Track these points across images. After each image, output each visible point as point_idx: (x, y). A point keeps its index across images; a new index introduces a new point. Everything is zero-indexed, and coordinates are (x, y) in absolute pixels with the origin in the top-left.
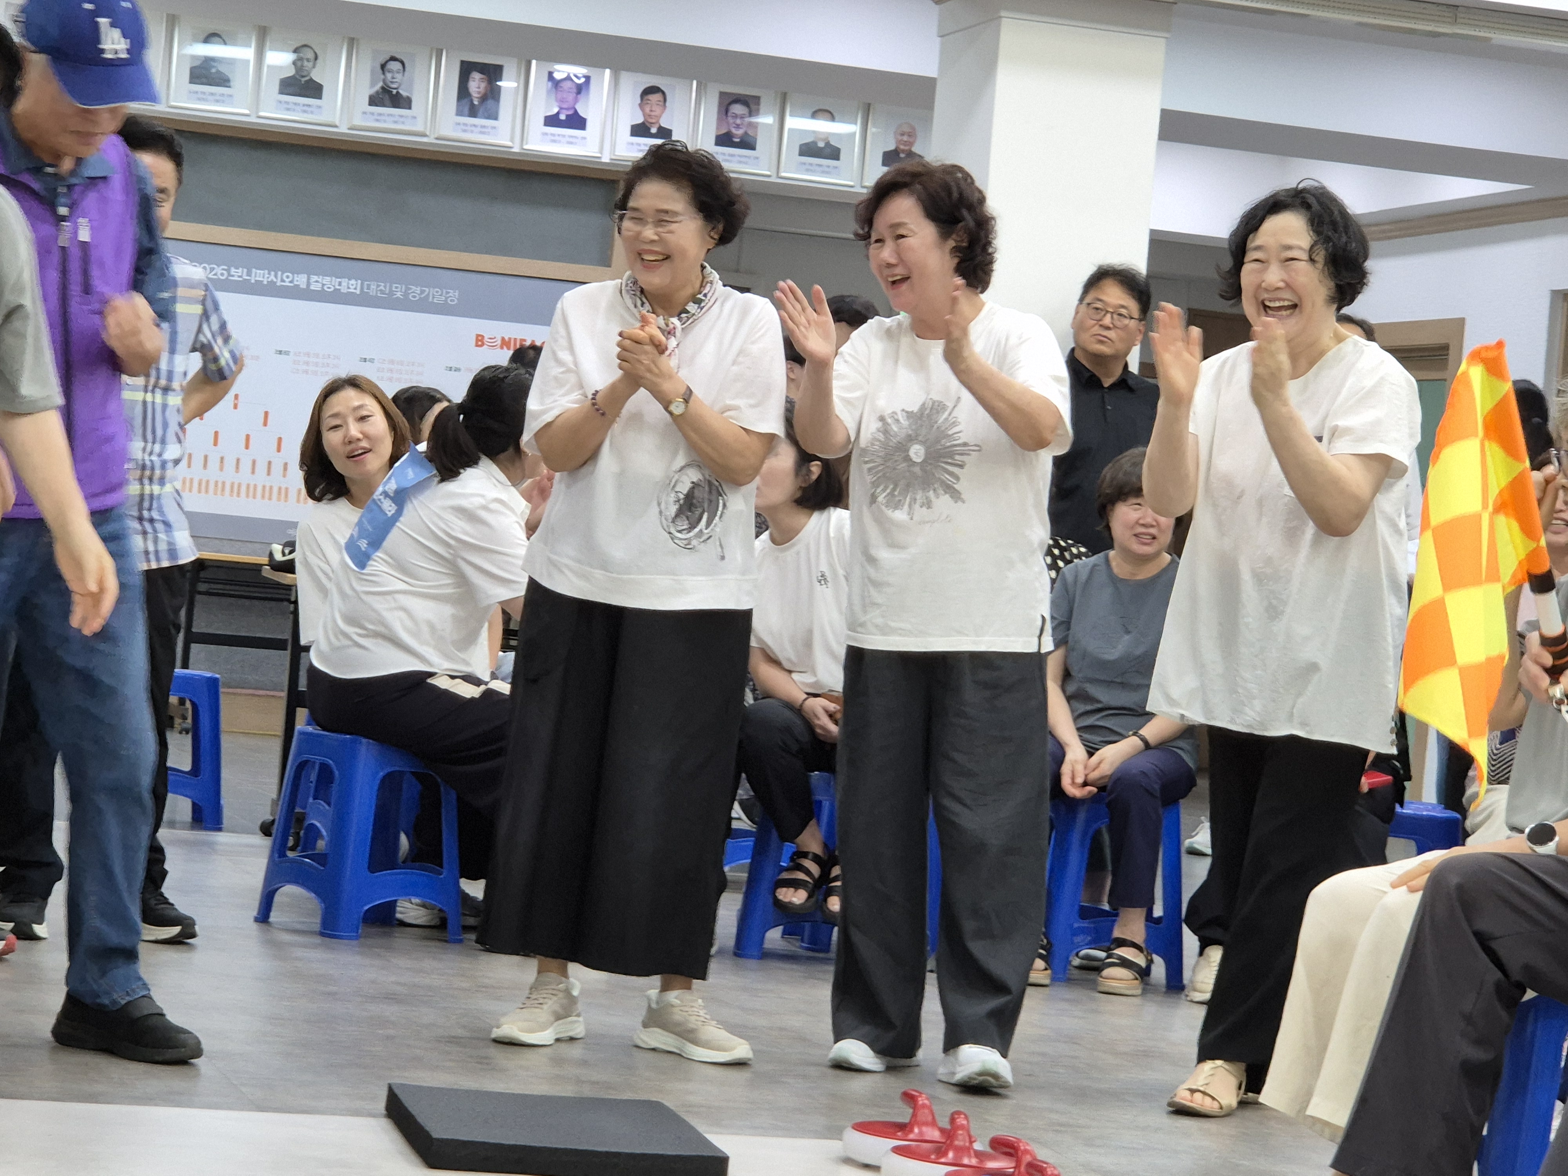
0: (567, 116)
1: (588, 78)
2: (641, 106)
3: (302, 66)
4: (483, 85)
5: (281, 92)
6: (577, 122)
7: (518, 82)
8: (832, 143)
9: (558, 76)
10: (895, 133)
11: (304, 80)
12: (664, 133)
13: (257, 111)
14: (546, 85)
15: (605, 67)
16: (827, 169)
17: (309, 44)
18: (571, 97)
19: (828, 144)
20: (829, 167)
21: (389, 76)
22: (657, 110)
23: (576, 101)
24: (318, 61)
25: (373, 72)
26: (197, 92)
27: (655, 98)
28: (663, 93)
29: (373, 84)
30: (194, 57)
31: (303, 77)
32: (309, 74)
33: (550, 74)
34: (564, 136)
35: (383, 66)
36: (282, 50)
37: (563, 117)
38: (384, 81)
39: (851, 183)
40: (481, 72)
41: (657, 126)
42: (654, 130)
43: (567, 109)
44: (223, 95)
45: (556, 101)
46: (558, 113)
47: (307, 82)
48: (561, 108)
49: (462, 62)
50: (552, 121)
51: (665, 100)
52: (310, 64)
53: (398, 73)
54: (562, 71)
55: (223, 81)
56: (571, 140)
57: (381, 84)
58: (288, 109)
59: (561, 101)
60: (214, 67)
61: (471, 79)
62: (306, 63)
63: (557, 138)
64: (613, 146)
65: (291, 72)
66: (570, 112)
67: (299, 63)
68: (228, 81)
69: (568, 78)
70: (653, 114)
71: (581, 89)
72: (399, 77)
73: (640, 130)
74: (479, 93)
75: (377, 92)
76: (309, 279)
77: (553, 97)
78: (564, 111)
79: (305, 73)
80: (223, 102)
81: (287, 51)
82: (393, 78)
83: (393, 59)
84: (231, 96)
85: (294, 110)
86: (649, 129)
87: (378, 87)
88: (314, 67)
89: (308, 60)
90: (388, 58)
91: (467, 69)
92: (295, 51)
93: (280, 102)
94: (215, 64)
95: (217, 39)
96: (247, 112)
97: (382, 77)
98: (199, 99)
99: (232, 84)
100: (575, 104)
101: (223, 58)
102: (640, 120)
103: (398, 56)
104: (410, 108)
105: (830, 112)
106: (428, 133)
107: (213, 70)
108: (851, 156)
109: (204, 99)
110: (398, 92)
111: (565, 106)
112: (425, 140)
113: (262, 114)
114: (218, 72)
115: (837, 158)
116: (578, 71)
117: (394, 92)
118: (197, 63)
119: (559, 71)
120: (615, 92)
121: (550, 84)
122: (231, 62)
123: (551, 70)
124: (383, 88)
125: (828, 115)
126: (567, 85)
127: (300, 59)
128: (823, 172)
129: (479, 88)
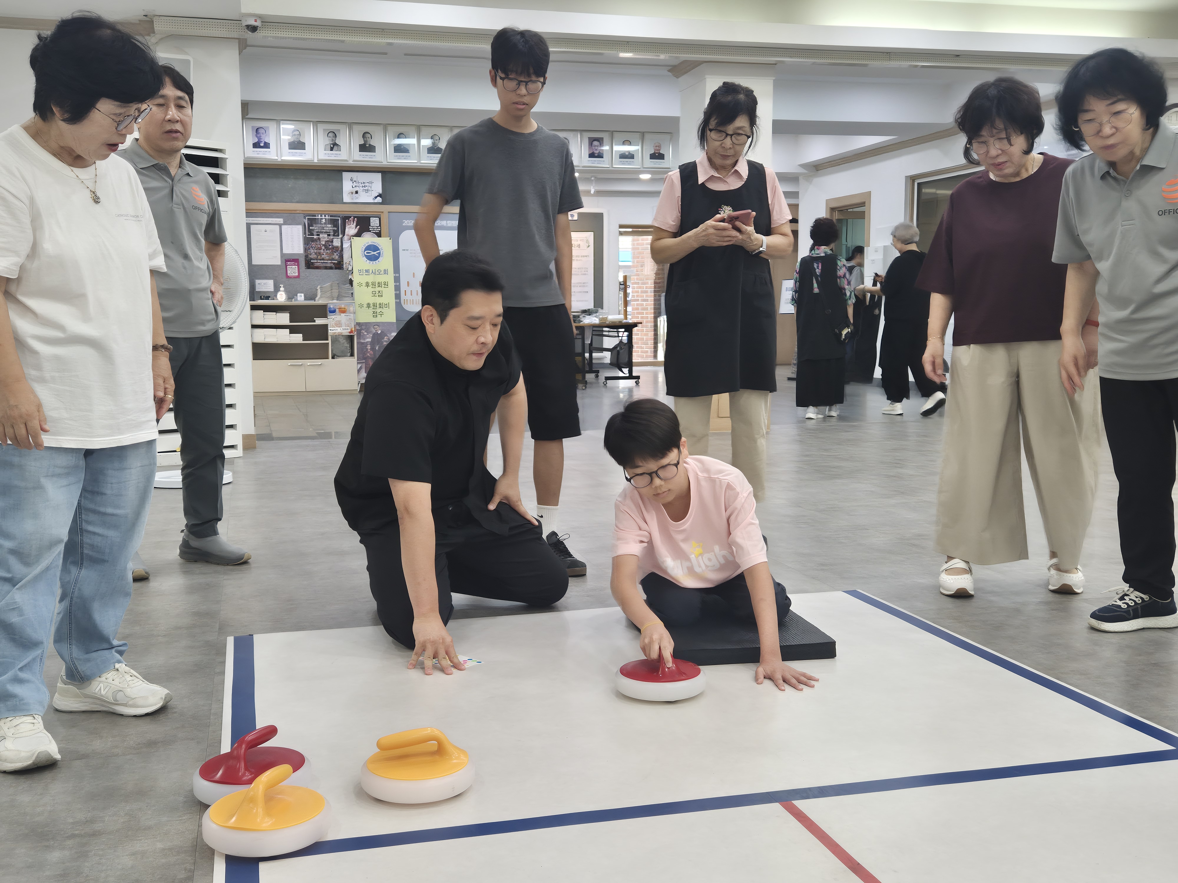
5: (428, 153)
10: (653, 146)
11: (435, 148)
13: (420, 161)
17: (437, 133)
19: (629, 153)
24: (441, 139)
26: (397, 156)
32: (438, 144)
39: (639, 167)
44: (407, 156)
47: (437, 148)
55: (406, 152)
60: (402, 146)
65: (431, 146)
67: (433, 142)
68: (408, 151)
76: (447, 222)
79: (436, 145)
88: (440, 141)
89: (437, 140)
92: (432, 138)
95: (402, 135)
96: (416, 161)
98: (398, 158)
99: (410, 152)
101: (406, 143)
105: (629, 141)
107: (402, 148)
109: (400, 158)
113: (422, 162)
114: (404, 148)
115: (633, 158)
118: (396, 146)
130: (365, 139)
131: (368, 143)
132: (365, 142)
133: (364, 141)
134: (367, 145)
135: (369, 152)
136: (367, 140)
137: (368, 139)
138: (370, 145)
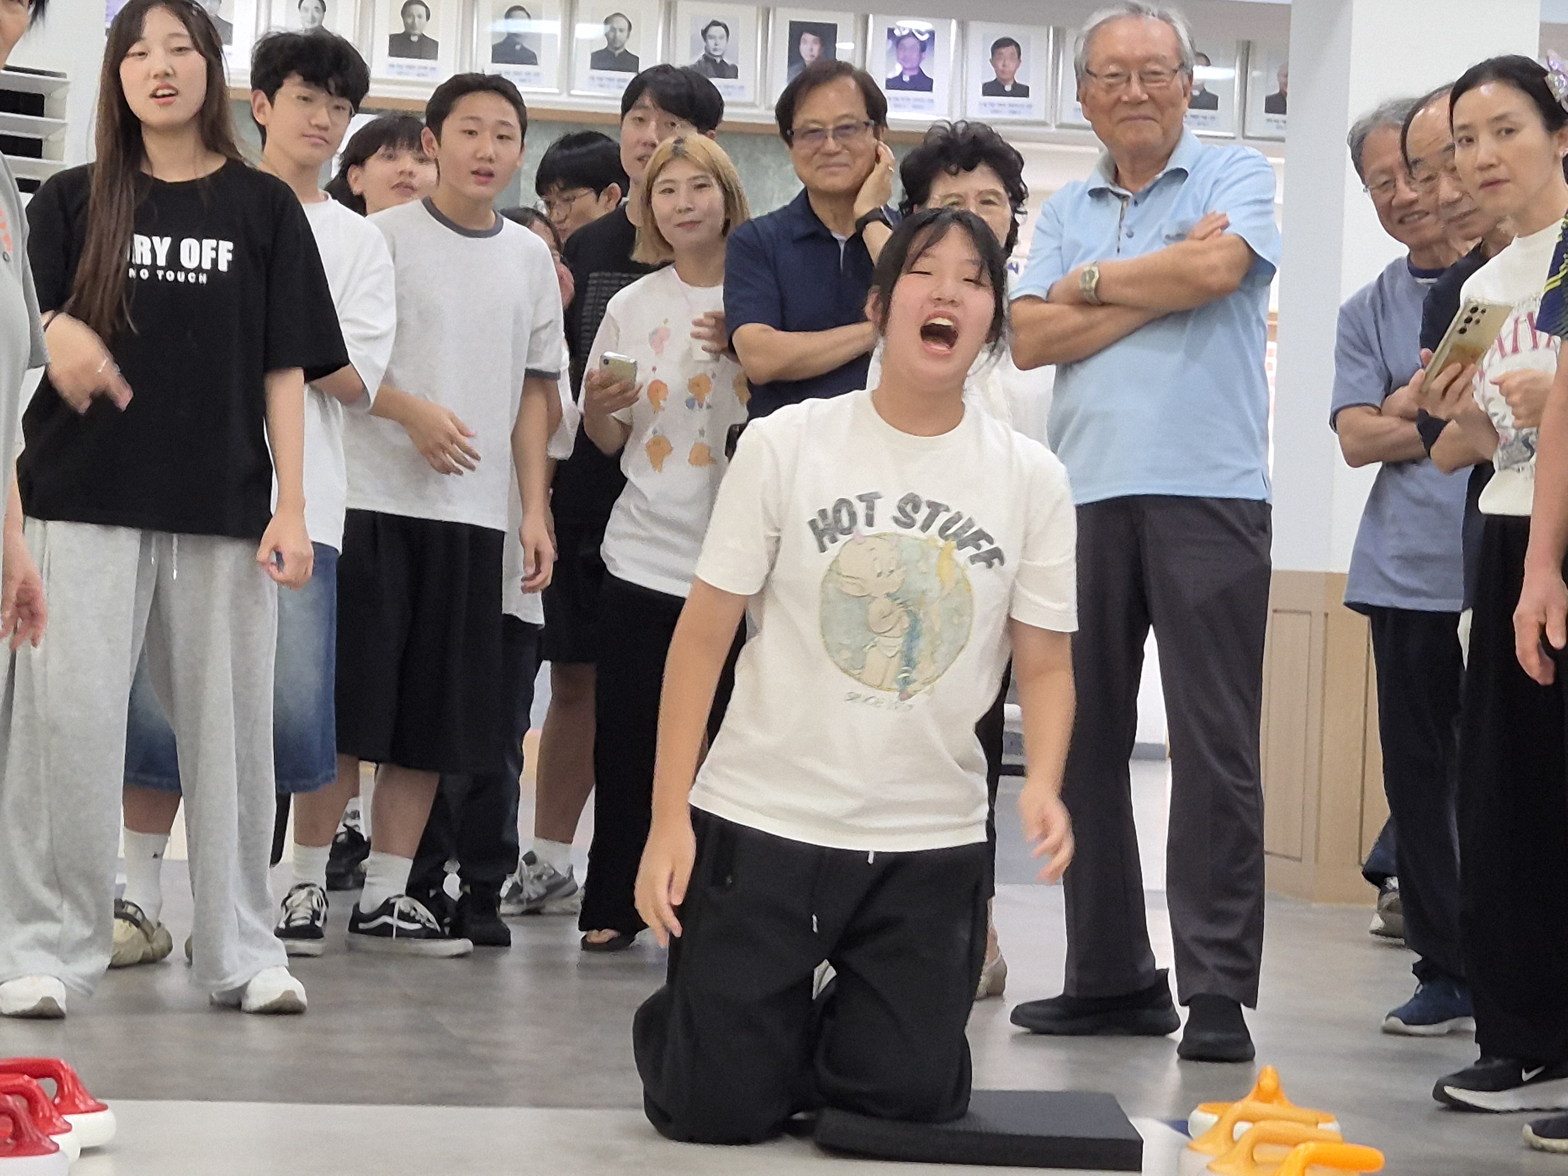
0: (912, 78)
1: (932, 34)
2: (993, 61)
3: (615, 37)
4: (816, 48)
5: (593, 67)
6: (922, 83)
7: (854, 42)
8: (1208, 90)
9: (897, 33)
10: (1279, 76)
11: (617, 52)
12: (1021, 91)
13: (569, 90)
14: (887, 44)
15: (951, 19)
16: (1201, 120)
17: (621, 12)
18: (915, 55)
19: (1204, 92)
20: (1205, 118)
21: (711, 43)
22: (1011, 65)
23: (921, 59)
24: (632, 31)
25: (693, 40)
27: (1008, 51)
28: (1017, 46)
29: (693, 53)
30: (495, 34)
31: (617, 49)
32: (623, 45)
33: (891, 32)
34: (909, 99)
35: (704, 33)
36: (592, 21)
37: (906, 78)
38: (706, 49)
39: (1231, 135)
40: (813, 33)
41: (1012, 82)
42: (1008, 88)
43: (911, 69)
44: (528, 74)
45: (898, 58)
46: (901, 75)
47: (620, 54)
48: (904, 69)
49: (792, 24)
50: (895, 83)
51: (1019, 54)
52: (625, 34)
53: (721, 38)
54: (905, 25)
55: (529, 58)
56: (917, 103)
57: (703, 52)
58: (601, 86)
59: (903, 61)
60: (518, 43)
61: (802, 40)
62: (618, 33)
63: (901, 102)
64: (965, 108)
65: (604, 45)
66: (915, 73)
67: (611, 35)
68: (536, 58)
69: (911, 34)
70: (1007, 69)
71: (924, 47)
72: (722, 43)
73: (992, 89)
74: (812, 56)
75: (699, 62)
77: (895, 57)
78: (907, 72)
79: (618, 45)
80: (530, 81)
81: (597, 22)
82: (716, 45)
83: (715, 23)
84: (537, 74)
85: (608, 87)
86: (1004, 87)
87: (700, 56)
88: (628, 36)
89: (621, 30)
90: (709, 22)
91: (797, 30)
92: (607, 21)
93: (593, 78)
94: (518, 40)
95: (520, 13)
96: (557, 91)
97: (704, 44)
99: (539, 60)
100: (919, 63)
101: (526, 34)
102: (993, 77)
103: (720, 20)
104: (736, 77)
105: (1206, 57)
106: (757, 103)
107: (518, 47)
108: (1229, 104)
110: (722, 61)
111: (908, 66)
112: (755, 111)
113: (573, 92)
114: (523, 48)
115: (1214, 107)
116: (921, 25)
117: (718, 60)
118: (500, 40)
119: (899, 28)
120: (963, 49)
121: (890, 42)
122: (537, 37)
123: (891, 27)
124: (705, 57)
125: (1203, 60)
126: (909, 42)
127: (613, 30)
128: (1199, 124)
129: (812, 50)
130: (410, 21)
131: (417, 32)
132: (410, 28)
133: (406, 24)
134: (414, 39)
135: (420, 58)
136: (413, 23)
137: (417, 19)
138: (422, 37)
